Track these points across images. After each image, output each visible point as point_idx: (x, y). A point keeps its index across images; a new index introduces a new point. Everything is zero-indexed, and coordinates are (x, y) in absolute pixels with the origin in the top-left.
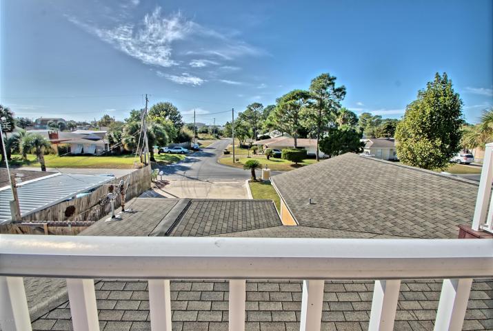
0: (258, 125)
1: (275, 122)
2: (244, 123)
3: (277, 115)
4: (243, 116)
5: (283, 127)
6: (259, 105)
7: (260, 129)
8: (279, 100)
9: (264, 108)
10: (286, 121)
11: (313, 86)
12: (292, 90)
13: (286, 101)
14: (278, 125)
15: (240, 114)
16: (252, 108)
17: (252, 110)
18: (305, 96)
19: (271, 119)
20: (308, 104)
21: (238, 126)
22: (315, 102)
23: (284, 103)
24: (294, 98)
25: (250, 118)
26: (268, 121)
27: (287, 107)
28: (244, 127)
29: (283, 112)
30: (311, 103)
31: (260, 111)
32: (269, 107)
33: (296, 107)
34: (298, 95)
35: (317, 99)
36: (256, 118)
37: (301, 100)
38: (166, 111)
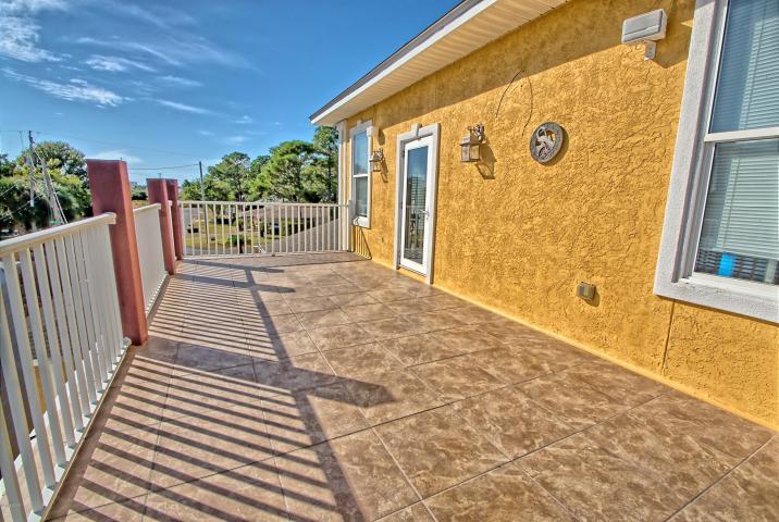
0: (242, 187)
1: (268, 183)
2: (218, 183)
3: (271, 174)
4: (216, 172)
5: (281, 190)
6: (242, 156)
7: (247, 192)
8: (273, 150)
9: (251, 161)
10: (285, 183)
11: (317, 137)
12: (291, 140)
13: (282, 155)
14: (273, 188)
15: (210, 169)
16: (231, 160)
17: (231, 163)
18: (309, 149)
19: (262, 180)
20: (312, 161)
21: (210, 188)
22: (323, 157)
23: (279, 158)
24: (293, 151)
25: (229, 175)
26: (258, 182)
27: (284, 164)
28: (219, 189)
29: (278, 170)
30: (316, 160)
31: (246, 165)
32: (260, 158)
33: (296, 164)
34: (298, 148)
35: (325, 154)
36: (239, 176)
37: (303, 154)
38: (60, 159)
